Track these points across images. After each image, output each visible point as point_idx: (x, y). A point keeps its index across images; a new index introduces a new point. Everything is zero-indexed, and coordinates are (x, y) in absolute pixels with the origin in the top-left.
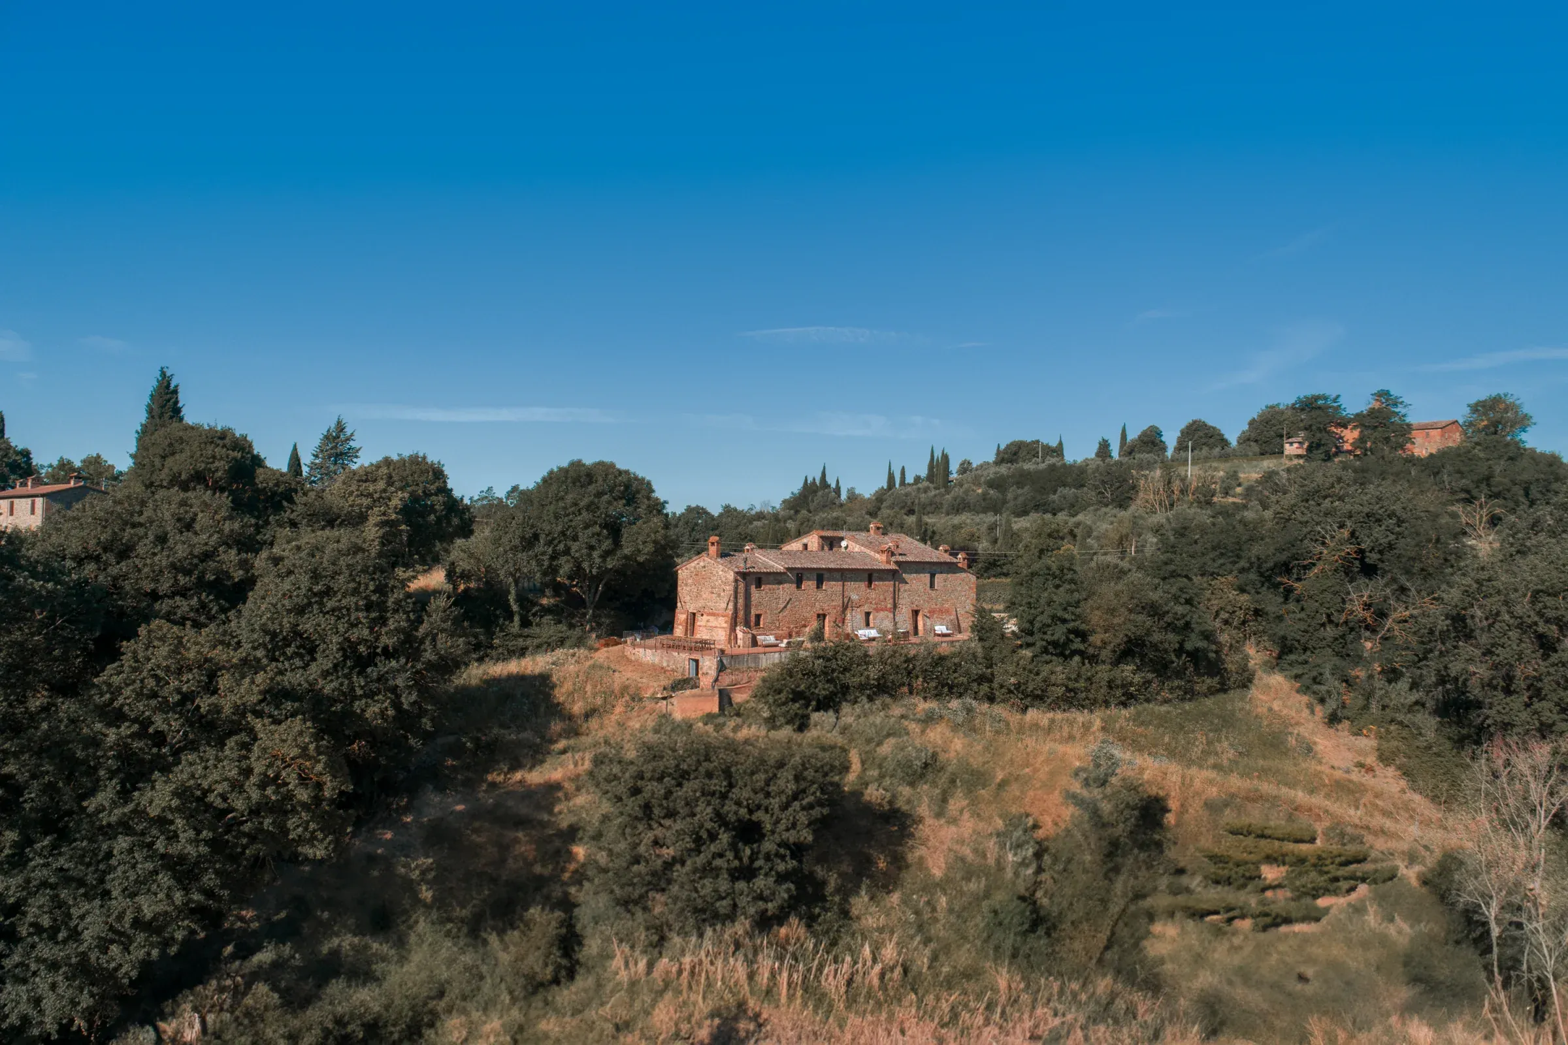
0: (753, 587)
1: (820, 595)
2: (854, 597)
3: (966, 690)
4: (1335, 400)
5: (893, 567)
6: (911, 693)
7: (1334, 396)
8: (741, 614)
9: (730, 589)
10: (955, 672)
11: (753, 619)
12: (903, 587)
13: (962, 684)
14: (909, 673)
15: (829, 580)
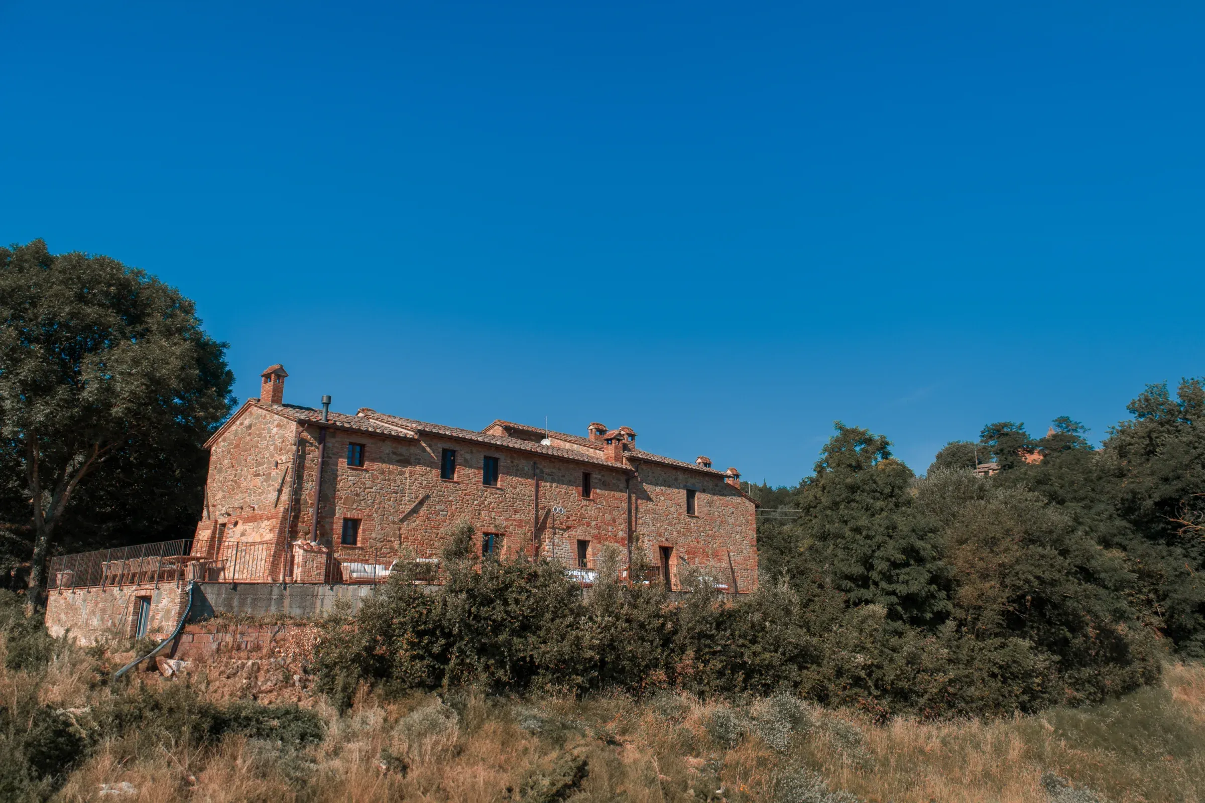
0: (343, 464)
1: (491, 497)
2: (557, 508)
3: (777, 678)
4: (1020, 427)
5: (625, 465)
6: (672, 682)
7: (1018, 424)
8: (309, 513)
9: (286, 459)
10: (754, 641)
11: (338, 527)
12: (644, 506)
13: (770, 666)
14: (666, 642)
15: (508, 473)
